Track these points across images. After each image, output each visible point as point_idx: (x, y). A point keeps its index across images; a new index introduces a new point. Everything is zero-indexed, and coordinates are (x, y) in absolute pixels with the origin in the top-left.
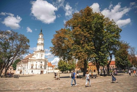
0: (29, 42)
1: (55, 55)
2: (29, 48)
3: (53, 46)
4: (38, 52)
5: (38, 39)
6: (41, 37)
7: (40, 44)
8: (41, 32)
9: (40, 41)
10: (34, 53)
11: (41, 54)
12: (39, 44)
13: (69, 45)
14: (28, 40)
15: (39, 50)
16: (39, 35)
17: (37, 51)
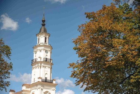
0: (8, 53)
1: (86, 89)
2: (10, 71)
3: (80, 60)
4: (36, 84)
5: (35, 46)
6: (44, 42)
7: (41, 62)
8: (44, 25)
9: (40, 55)
10: (24, 88)
11: (45, 90)
12: (36, 62)
13: (128, 53)
14: (7, 47)
15: (37, 80)
16: (37, 35)
17: (32, 82)
